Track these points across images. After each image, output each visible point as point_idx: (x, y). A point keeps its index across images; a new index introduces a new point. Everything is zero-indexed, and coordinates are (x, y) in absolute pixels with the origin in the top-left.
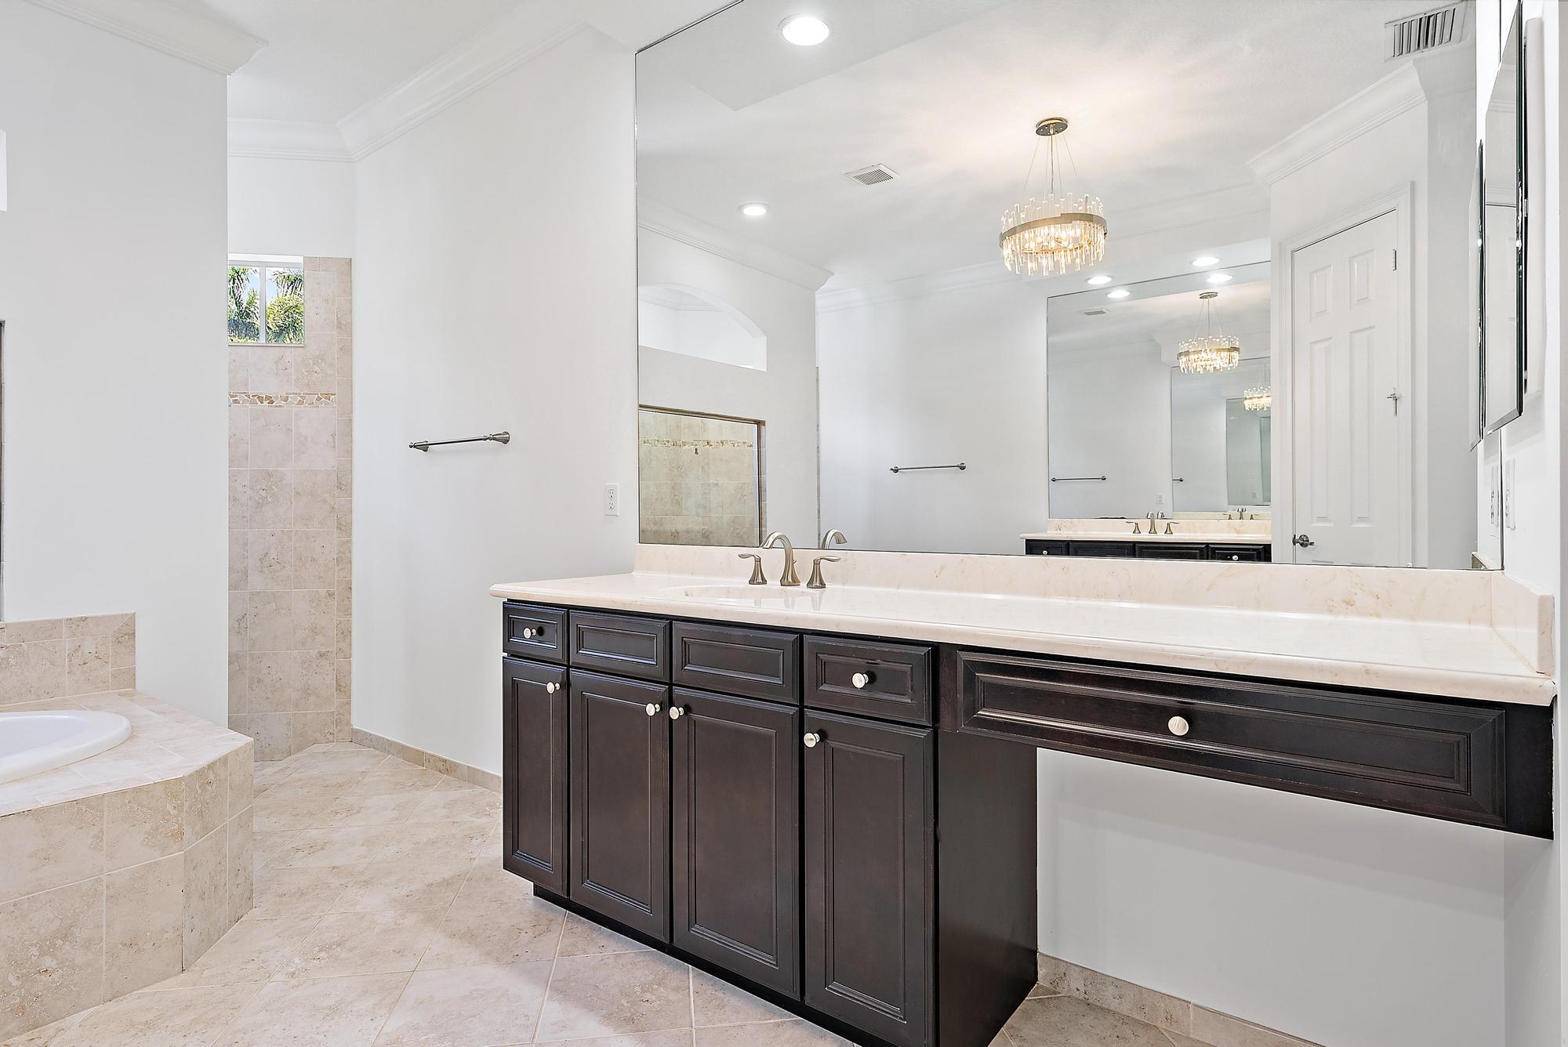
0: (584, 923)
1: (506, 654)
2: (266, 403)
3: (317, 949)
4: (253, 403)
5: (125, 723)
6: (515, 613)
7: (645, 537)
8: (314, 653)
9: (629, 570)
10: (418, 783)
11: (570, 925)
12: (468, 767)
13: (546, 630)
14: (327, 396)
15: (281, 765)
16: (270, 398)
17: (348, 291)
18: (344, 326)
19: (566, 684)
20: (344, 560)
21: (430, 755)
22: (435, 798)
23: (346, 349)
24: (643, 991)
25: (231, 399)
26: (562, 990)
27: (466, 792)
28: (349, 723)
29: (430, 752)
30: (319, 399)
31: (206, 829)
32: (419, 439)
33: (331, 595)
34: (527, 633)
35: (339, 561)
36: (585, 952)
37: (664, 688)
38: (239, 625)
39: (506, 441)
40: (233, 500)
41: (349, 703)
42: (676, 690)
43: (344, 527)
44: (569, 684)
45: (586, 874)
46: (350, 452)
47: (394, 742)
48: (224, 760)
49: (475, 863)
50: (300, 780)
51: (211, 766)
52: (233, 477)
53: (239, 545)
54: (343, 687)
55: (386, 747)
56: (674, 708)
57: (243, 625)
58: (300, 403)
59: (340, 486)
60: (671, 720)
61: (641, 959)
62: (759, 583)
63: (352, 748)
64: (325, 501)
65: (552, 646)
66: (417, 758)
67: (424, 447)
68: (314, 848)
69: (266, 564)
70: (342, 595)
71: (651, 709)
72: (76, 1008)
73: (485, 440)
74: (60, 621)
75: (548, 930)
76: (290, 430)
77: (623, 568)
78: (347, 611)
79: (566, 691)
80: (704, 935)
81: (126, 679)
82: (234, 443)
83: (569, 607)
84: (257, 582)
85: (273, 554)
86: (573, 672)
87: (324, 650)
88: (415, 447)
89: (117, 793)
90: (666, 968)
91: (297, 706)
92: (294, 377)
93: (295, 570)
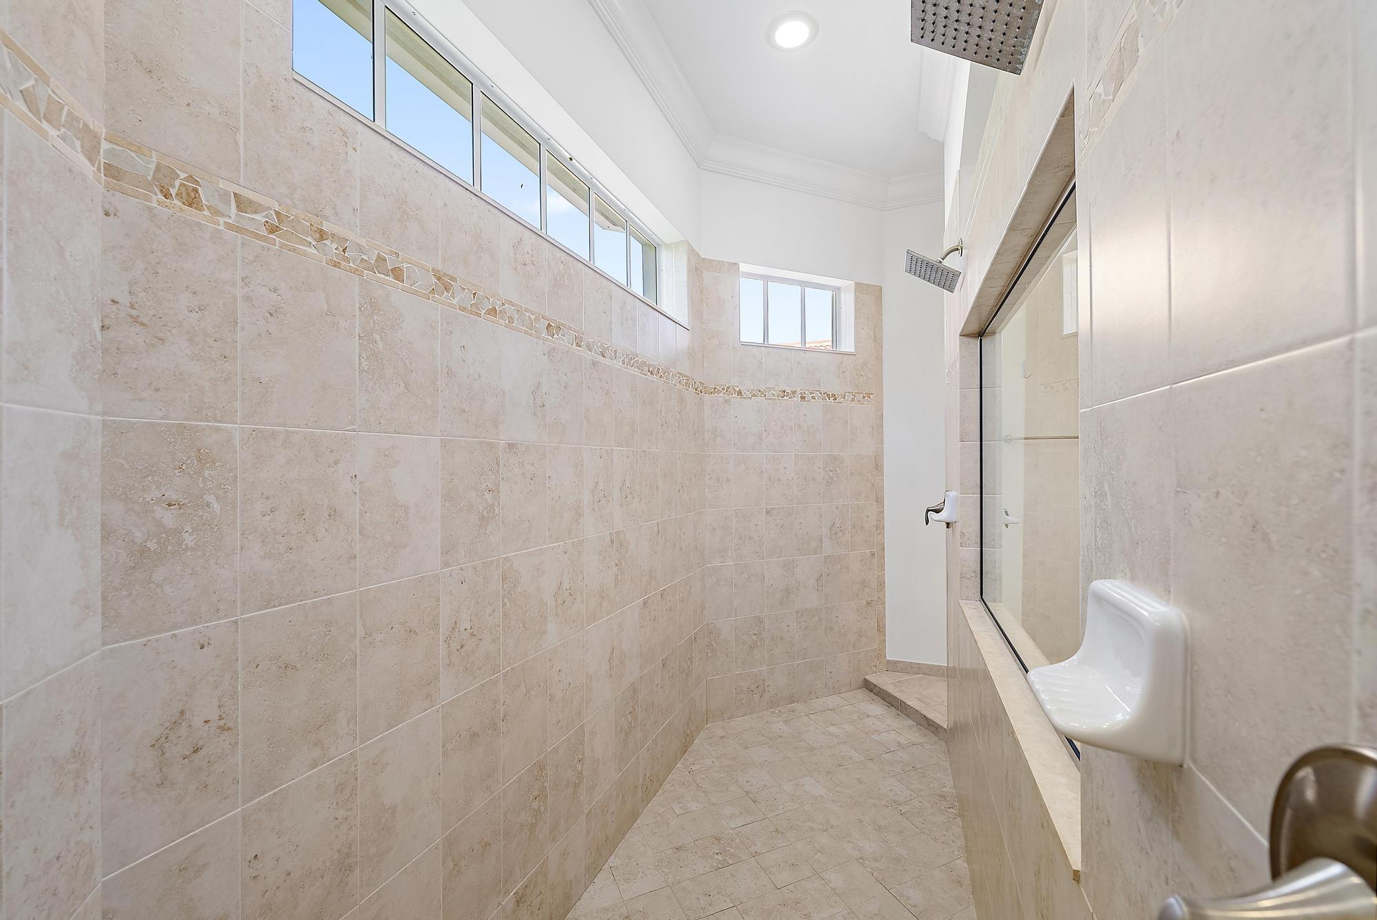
2: (831, 399)
4: (824, 399)
8: (864, 602)
14: (869, 395)
16: (834, 395)
17: (880, 312)
20: (880, 527)
23: (879, 359)
25: (811, 396)
28: (885, 657)
30: (864, 397)
33: (873, 555)
35: (877, 527)
41: (885, 641)
43: (880, 501)
46: (882, 441)
54: (881, 628)
57: (820, 584)
58: (853, 400)
59: (876, 467)
64: (868, 479)
69: (834, 532)
70: (880, 552)
76: (846, 422)
78: (882, 566)
84: (828, 547)
85: (838, 524)
87: (869, 600)
91: (854, 647)
92: (849, 379)
93: (852, 536)
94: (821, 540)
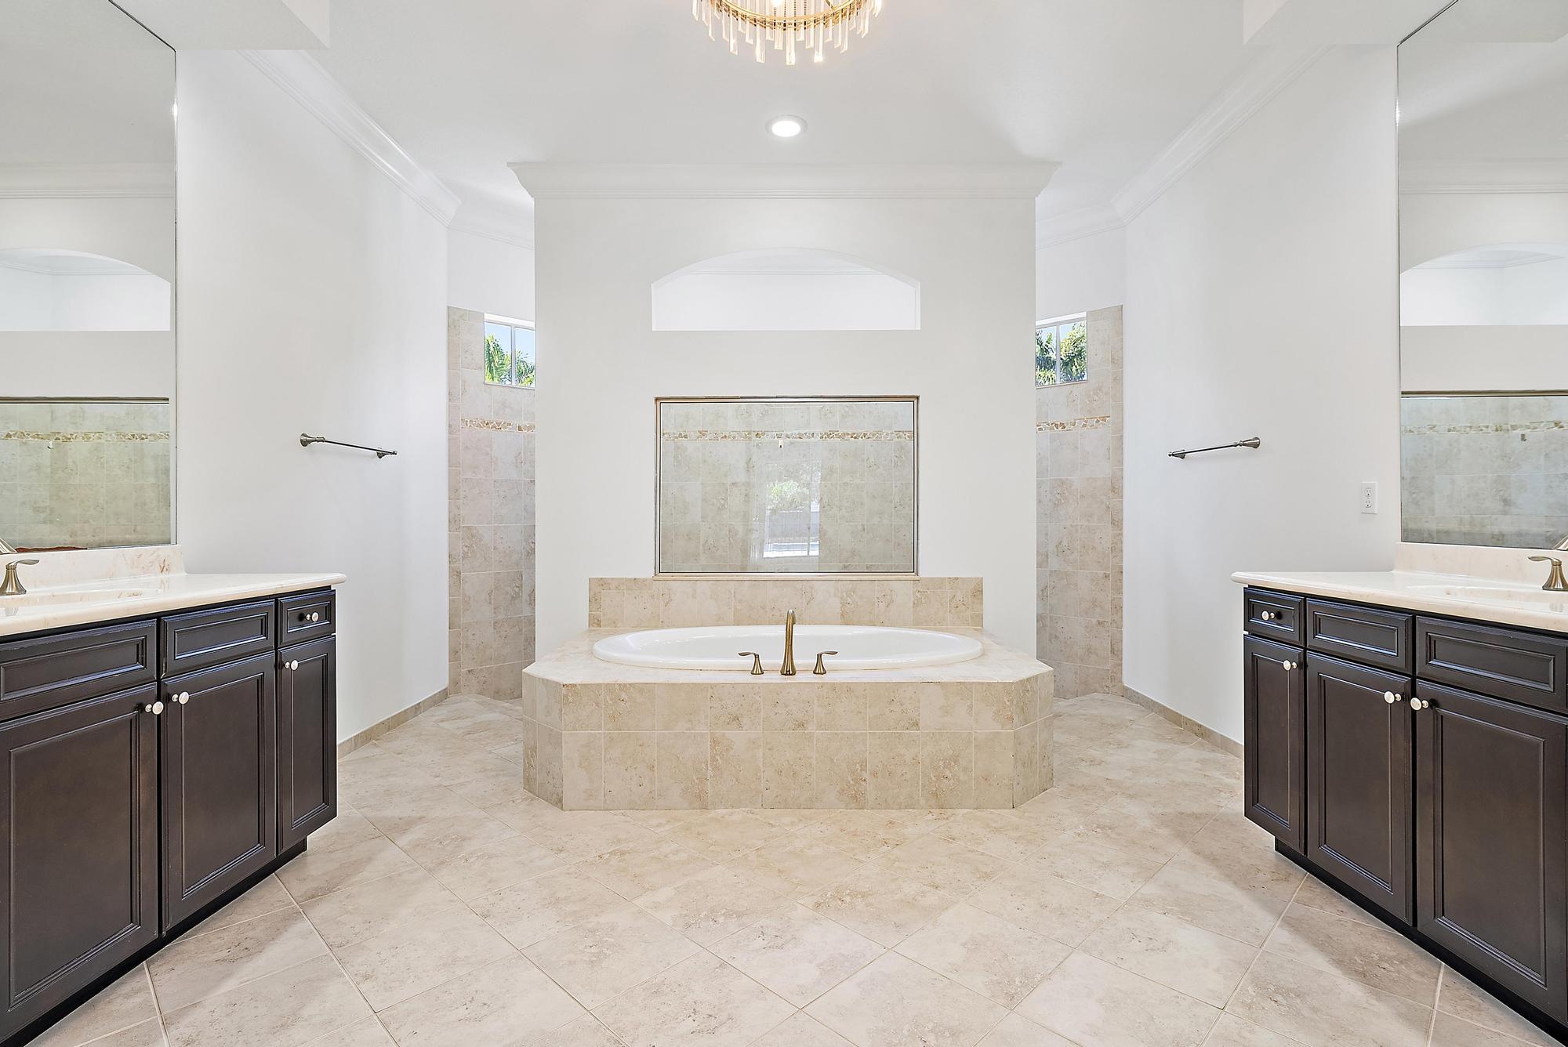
0: (1324, 887)
1: (1247, 633)
2: (1060, 428)
3: (1095, 825)
4: (1052, 429)
5: (979, 646)
6: (1255, 599)
7: (1408, 536)
8: (1094, 621)
9: (1389, 568)
10: (1176, 739)
11: (1308, 884)
12: (1221, 735)
13: (1283, 614)
14: (1104, 418)
15: (1071, 701)
16: (1062, 424)
17: (1120, 333)
18: (1117, 361)
19: (1303, 665)
20: (1117, 549)
21: (1187, 718)
22: (1189, 754)
23: (1118, 379)
24: (1381, 959)
25: (1037, 427)
26: (1294, 925)
27: (1219, 756)
28: (1121, 681)
29: (1188, 716)
30: (1098, 421)
31: (1026, 721)
32: (1178, 449)
33: (1107, 576)
34: (1265, 615)
35: (1113, 549)
36: (1321, 908)
37: (1406, 679)
38: (1043, 594)
39: (1256, 446)
40: (1039, 502)
41: (1121, 665)
42: (1419, 683)
43: (1117, 523)
44: (1306, 666)
45: (1324, 839)
46: (1121, 462)
47: (1157, 703)
48: (1036, 678)
49: (1222, 810)
50: (1084, 715)
51: (1028, 679)
52: (1039, 486)
53: (1043, 533)
54: (1116, 651)
55: (1150, 706)
56: (1416, 699)
57: (1045, 594)
58: (1084, 426)
59: (1113, 489)
60: (1414, 712)
61: (1384, 936)
62: (1557, 590)
63: (1123, 700)
64: (1102, 502)
65: (1289, 629)
66: (1176, 719)
67: (1182, 455)
68: (1093, 762)
69: (1060, 550)
70: (1117, 575)
71: (1389, 697)
72: (960, 806)
73: (1235, 446)
74: (945, 579)
75: (1286, 880)
76: (1077, 447)
77: (1382, 566)
78: (1119, 590)
79: (1302, 671)
80: (1450, 928)
81: (978, 620)
82: (1040, 460)
83: (1306, 596)
84: (1054, 563)
85: (1065, 543)
86: (1309, 654)
87: (1101, 620)
88: (1173, 455)
89: (979, 683)
90: (1411, 953)
91: (1082, 661)
92: (1079, 406)
93: (1081, 556)
94: (1047, 556)
